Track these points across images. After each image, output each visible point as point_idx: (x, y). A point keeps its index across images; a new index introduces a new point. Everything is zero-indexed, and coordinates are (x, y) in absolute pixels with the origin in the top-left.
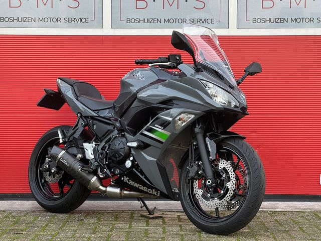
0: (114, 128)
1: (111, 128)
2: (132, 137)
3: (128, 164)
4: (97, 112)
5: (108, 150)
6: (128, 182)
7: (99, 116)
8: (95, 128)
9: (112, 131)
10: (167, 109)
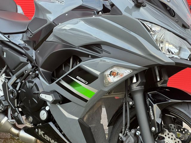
0: (27, 61)
1: (23, 59)
2: (48, 84)
3: (43, 115)
4: (7, 36)
5: (19, 89)
6: (43, 136)
7: (10, 42)
8: (5, 56)
9: (25, 64)
10: (94, 57)
